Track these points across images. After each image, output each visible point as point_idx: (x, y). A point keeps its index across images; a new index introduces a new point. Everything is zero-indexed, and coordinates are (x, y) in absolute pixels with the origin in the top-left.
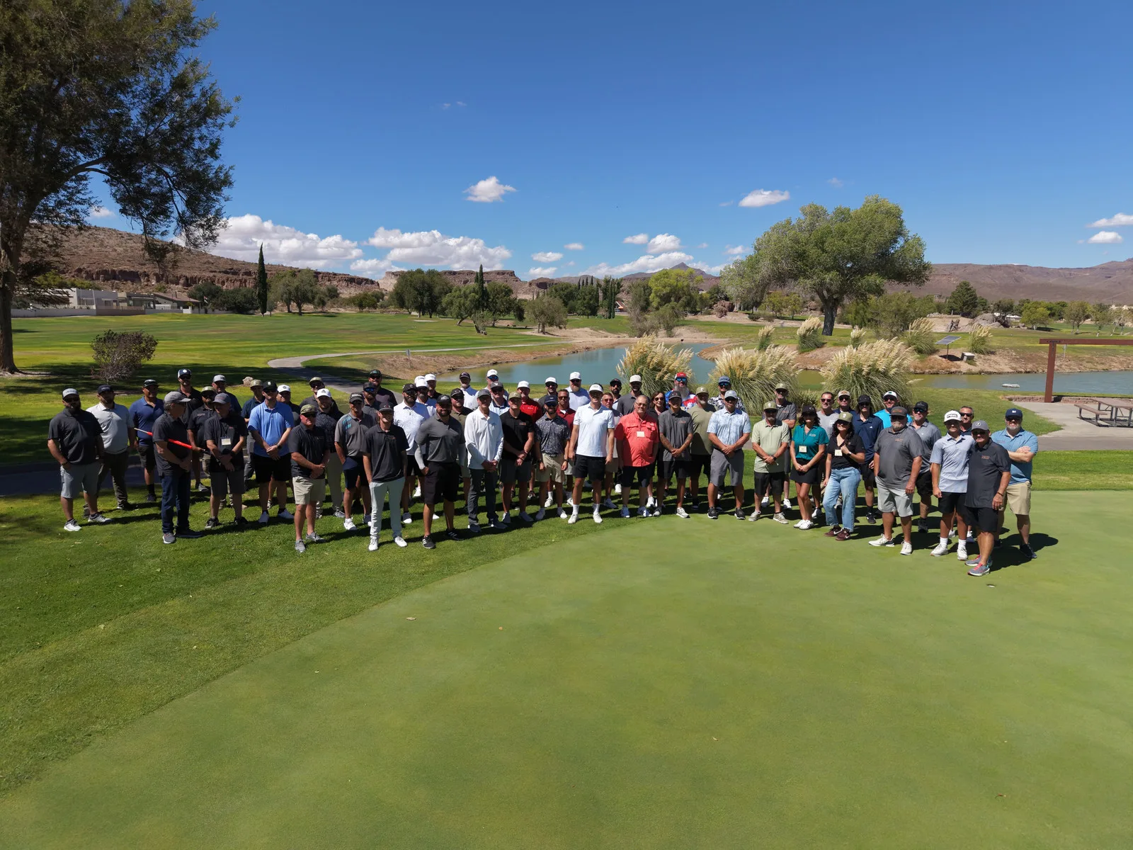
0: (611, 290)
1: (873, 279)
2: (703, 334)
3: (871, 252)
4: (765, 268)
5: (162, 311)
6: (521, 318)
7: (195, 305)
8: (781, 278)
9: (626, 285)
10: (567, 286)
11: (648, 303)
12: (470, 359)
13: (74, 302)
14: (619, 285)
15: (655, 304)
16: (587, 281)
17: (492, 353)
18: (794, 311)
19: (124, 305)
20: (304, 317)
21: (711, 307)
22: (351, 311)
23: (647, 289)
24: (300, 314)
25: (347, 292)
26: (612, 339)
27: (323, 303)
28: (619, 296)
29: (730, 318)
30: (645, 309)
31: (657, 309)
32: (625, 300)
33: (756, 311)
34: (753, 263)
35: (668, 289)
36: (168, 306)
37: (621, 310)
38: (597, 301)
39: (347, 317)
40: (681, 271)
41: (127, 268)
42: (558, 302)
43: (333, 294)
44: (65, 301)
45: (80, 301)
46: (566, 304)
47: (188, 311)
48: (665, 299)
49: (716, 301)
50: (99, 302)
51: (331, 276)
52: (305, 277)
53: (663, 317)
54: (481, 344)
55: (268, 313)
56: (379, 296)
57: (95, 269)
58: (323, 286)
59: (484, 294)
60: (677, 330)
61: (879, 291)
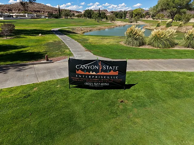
0: (125, 13)
1: (184, 10)
2: (143, 23)
3: (185, 3)
4: (159, 8)
5: (43, 18)
6: (107, 19)
7: (48, 17)
8: (162, 10)
9: (128, 12)
10: (117, 12)
11: (132, 16)
12: (94, 28)
13: (27, 16)
14: (127, 12)
15: (134, 16)
16: (121, 11)
17: (99, 27)
18: (162, 17)
19: (36, 17)
20: (68, 19)
21: (145, 17)
22: (76, 18)
23: (133, 13)
24: (67, 18)
25: (76, 14)
26: (125, 23)
27: (71, 16)
28: (127, 14)
29: (149, 19)
30: (132, 17)
31: (135, 17)
32: (128, 15)
33: (154, 18)
34: (157, 6)
35: (137, 13)
36: (43, 17)
37: (127, 17)
38: (122, 15)
39: (75, 19)
40: (140, 9)
41: (38, 10)
42: (114, 16)
43: (74, 14)
44: (25, 16)
45: (28, 16)
46: (116, 16)
47: (47, 18)
48: (136, 15)
49: (146, 15)
50: (31, 16)
51: (73, 11)
52: (68, 11)
53: (135, 19)
54: (98, 25)
55: (61, 18)
56: (81, 15)
57: (33, 10)
58: (72, 13)
59: (100, 14)
60: (138, 22)
61: (185, 13)
